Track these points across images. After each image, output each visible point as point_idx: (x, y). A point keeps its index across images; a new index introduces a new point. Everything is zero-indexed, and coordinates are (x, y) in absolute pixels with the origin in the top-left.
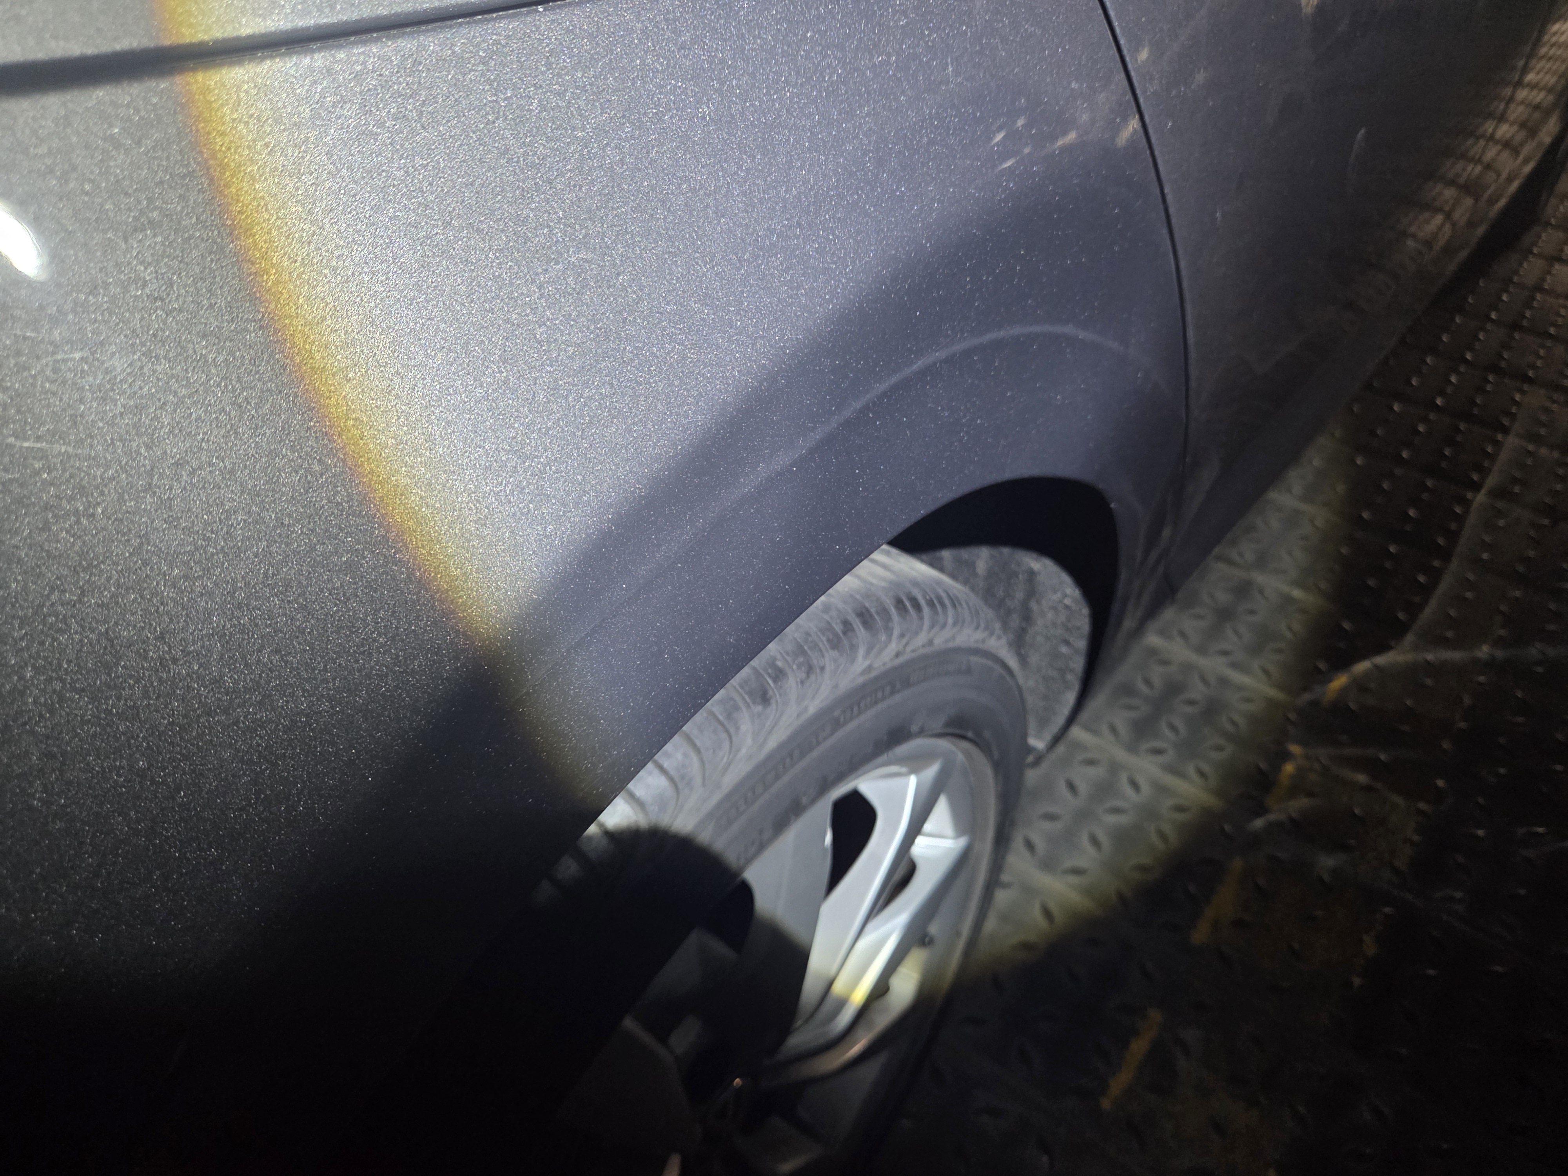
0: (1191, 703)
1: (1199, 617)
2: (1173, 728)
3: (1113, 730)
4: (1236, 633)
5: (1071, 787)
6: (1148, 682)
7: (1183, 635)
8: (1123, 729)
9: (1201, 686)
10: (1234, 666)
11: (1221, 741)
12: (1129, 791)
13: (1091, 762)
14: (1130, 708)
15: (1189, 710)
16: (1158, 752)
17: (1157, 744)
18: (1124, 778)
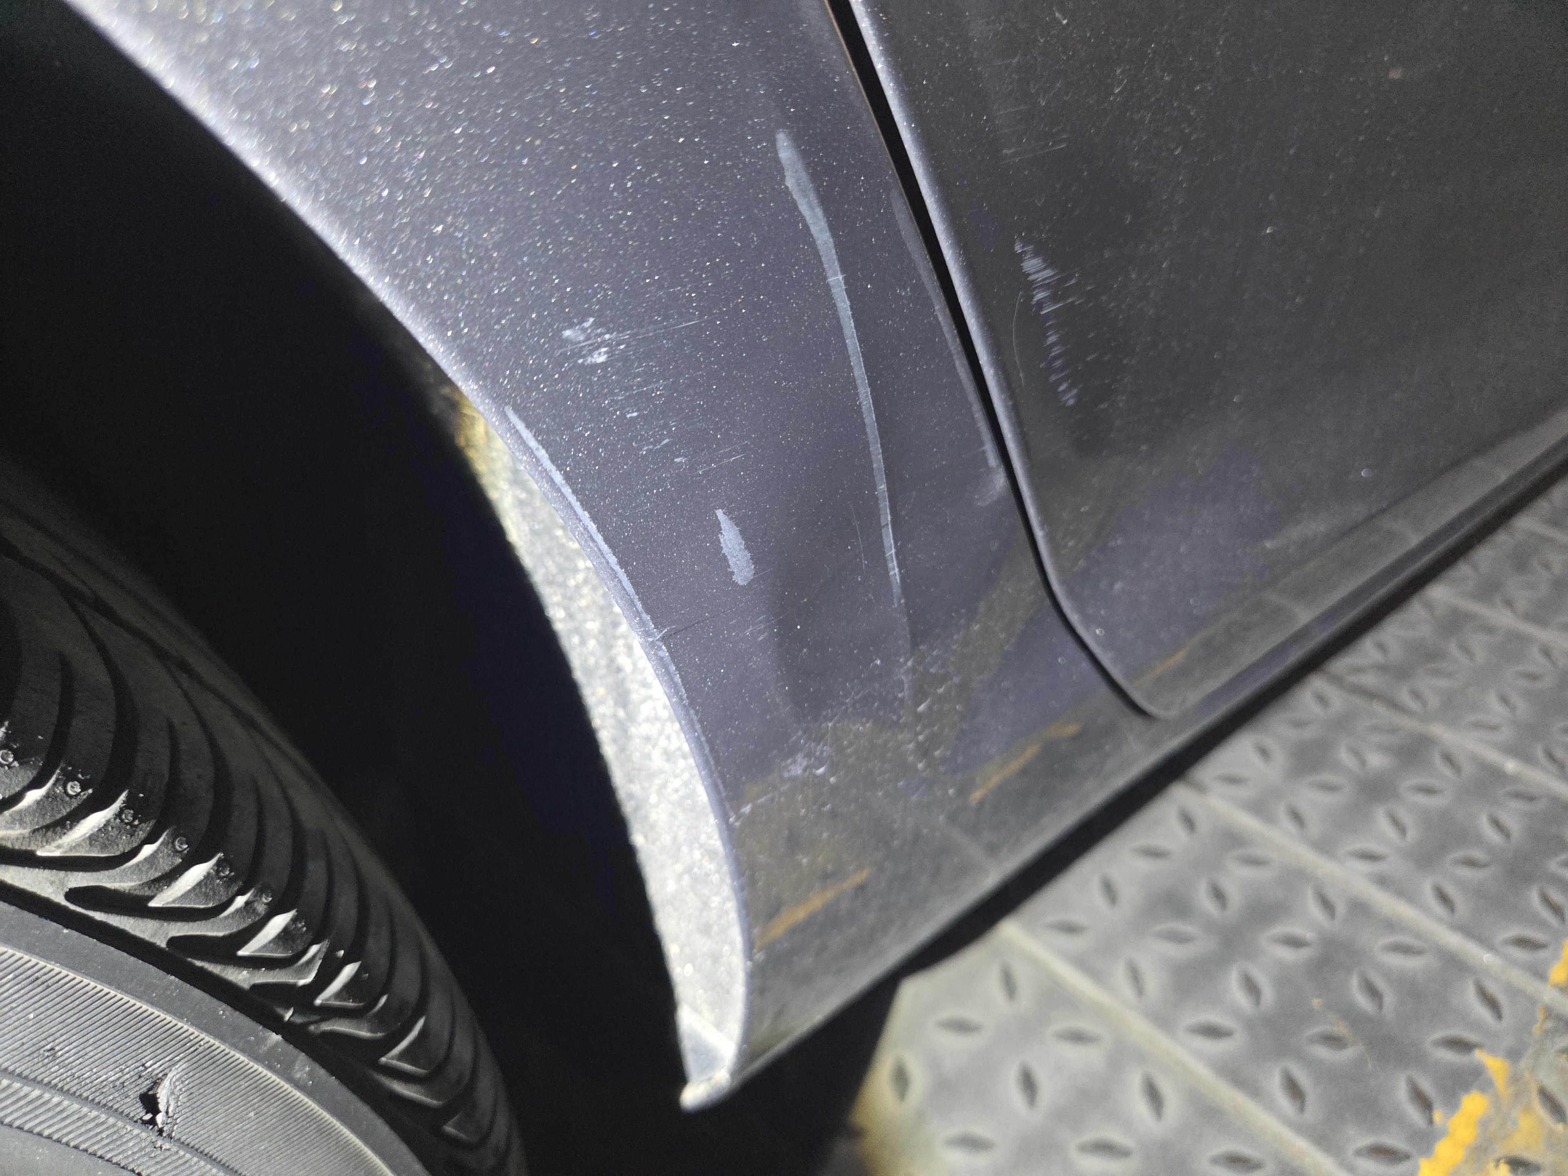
0: (1295, 943)
1: (1330, 788)
2: (1251, 987)
3: (1135, 976)
4: (1396, 822)
5: (1028, 1083)
6: (1219, 895)
7: (1296, 817)
8: (1154, 982)
9: (1315, 911)
10: (1382, 881)
11: (1341, 1029)
12: (1140, 1107)
13: (1078, 1037)
14: (1179, 939)
15: (1287, 955)
16: (1212, 1032)
17: (1214, 1017)
18: (1135, 1081)
